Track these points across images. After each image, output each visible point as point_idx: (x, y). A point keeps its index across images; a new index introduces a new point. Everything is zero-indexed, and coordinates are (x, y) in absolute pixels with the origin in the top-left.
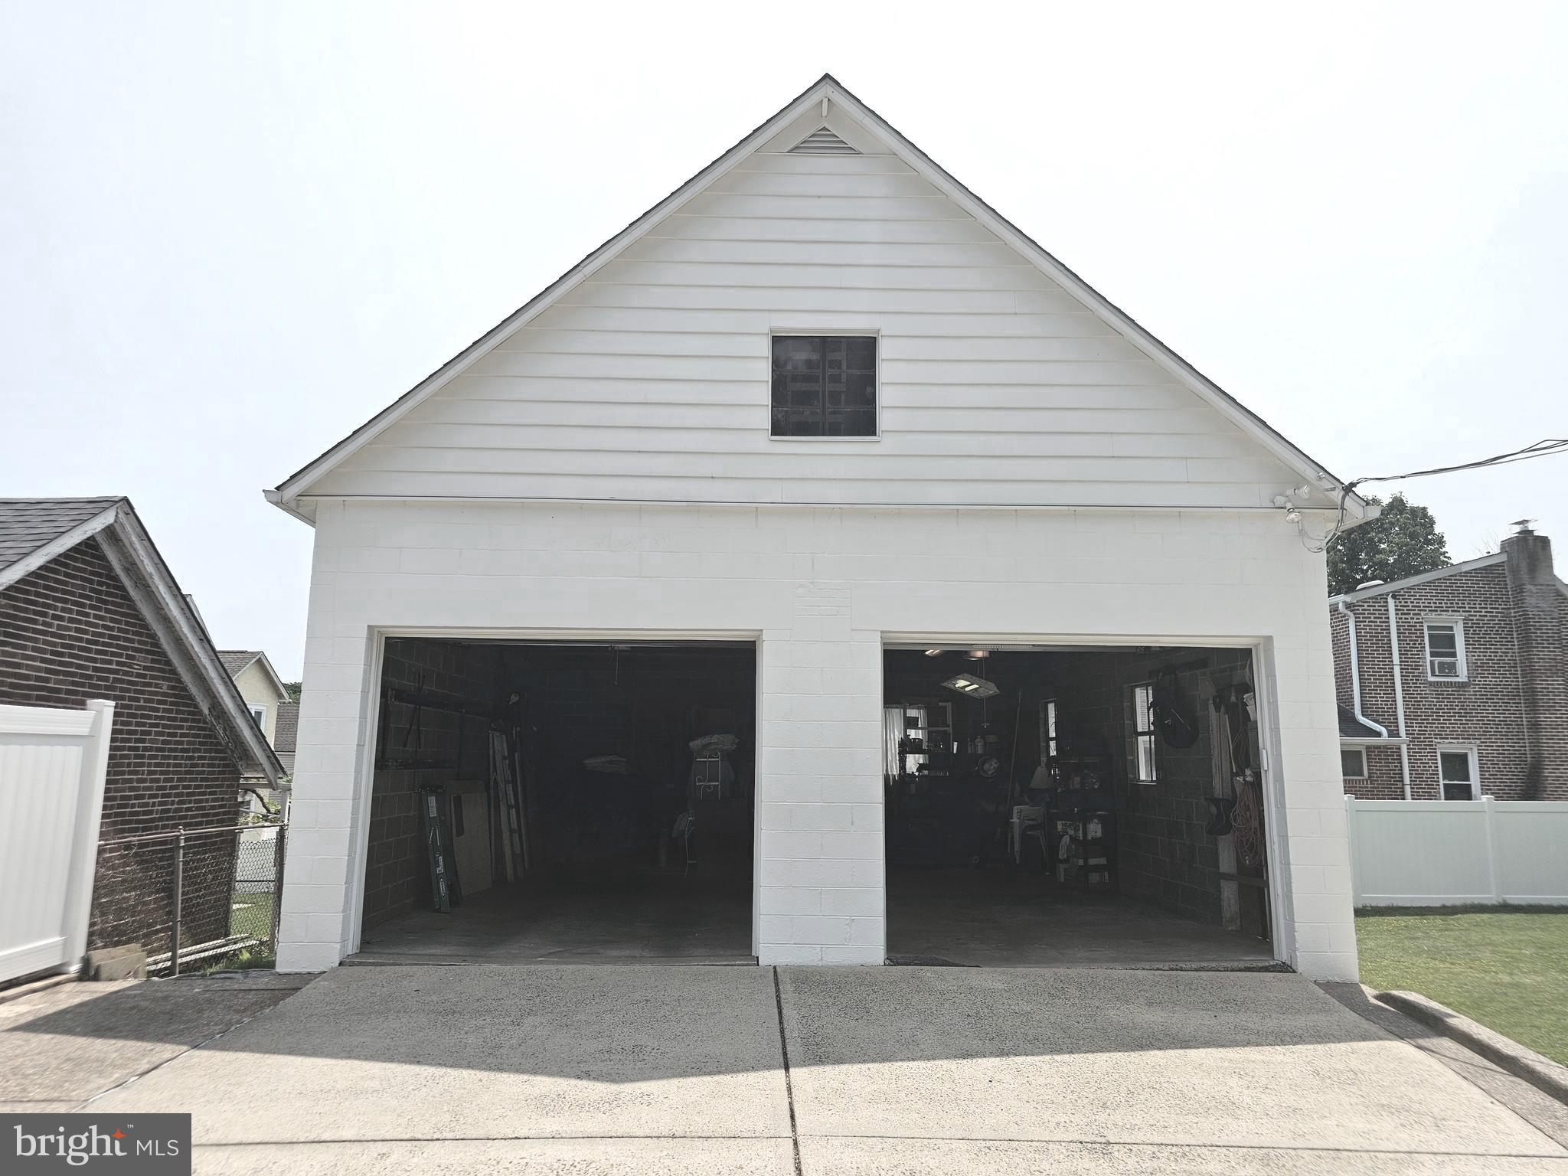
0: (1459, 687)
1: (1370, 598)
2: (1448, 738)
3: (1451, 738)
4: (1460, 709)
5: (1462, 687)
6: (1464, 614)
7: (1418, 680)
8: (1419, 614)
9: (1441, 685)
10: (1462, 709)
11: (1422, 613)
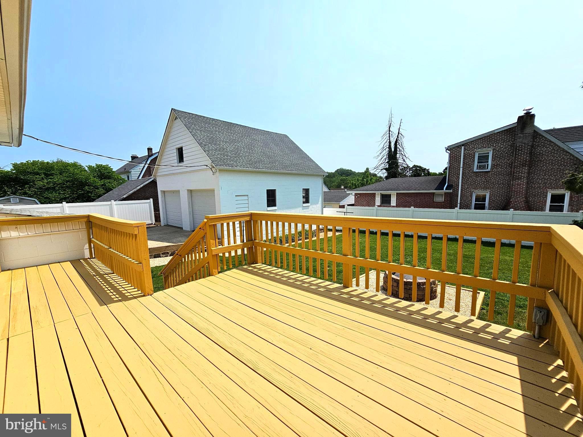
0: (485, 173)
1: (456, 147)
2: (478, 189)
3: (479, 189)
4: (484, 180)
5: (487, 172)
6: (493, 148)
7: (470, 171)
8: (474, 150)
9: (478, 172)
10: (485, 180)
11: (475, 150)
